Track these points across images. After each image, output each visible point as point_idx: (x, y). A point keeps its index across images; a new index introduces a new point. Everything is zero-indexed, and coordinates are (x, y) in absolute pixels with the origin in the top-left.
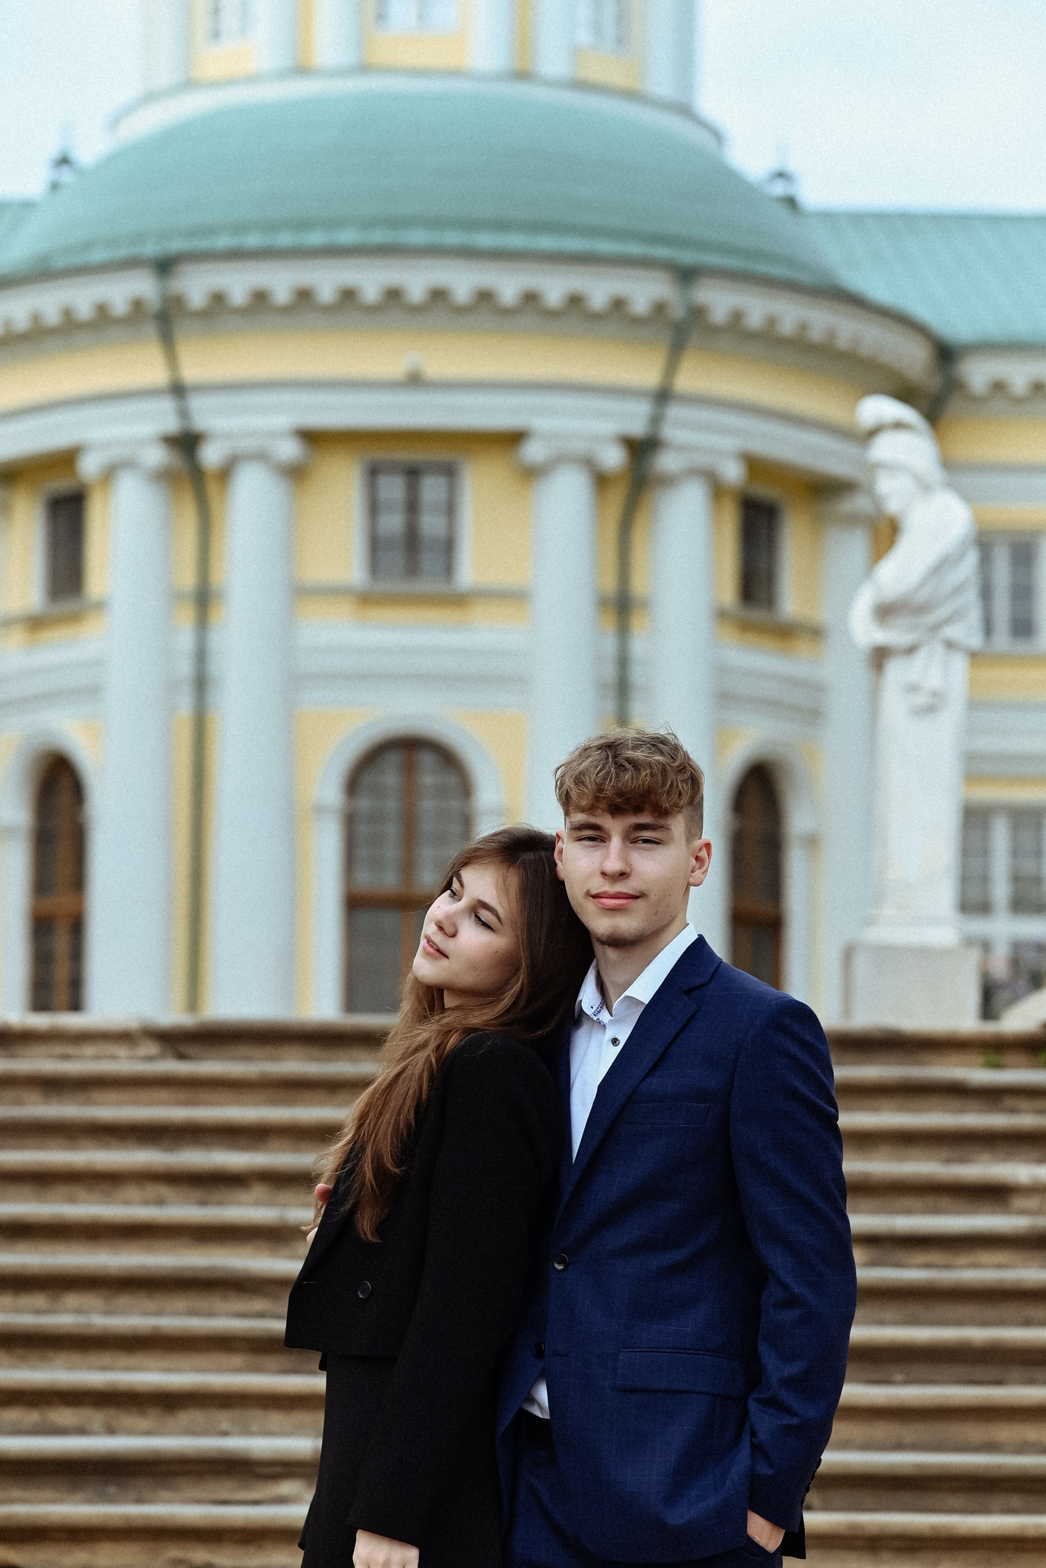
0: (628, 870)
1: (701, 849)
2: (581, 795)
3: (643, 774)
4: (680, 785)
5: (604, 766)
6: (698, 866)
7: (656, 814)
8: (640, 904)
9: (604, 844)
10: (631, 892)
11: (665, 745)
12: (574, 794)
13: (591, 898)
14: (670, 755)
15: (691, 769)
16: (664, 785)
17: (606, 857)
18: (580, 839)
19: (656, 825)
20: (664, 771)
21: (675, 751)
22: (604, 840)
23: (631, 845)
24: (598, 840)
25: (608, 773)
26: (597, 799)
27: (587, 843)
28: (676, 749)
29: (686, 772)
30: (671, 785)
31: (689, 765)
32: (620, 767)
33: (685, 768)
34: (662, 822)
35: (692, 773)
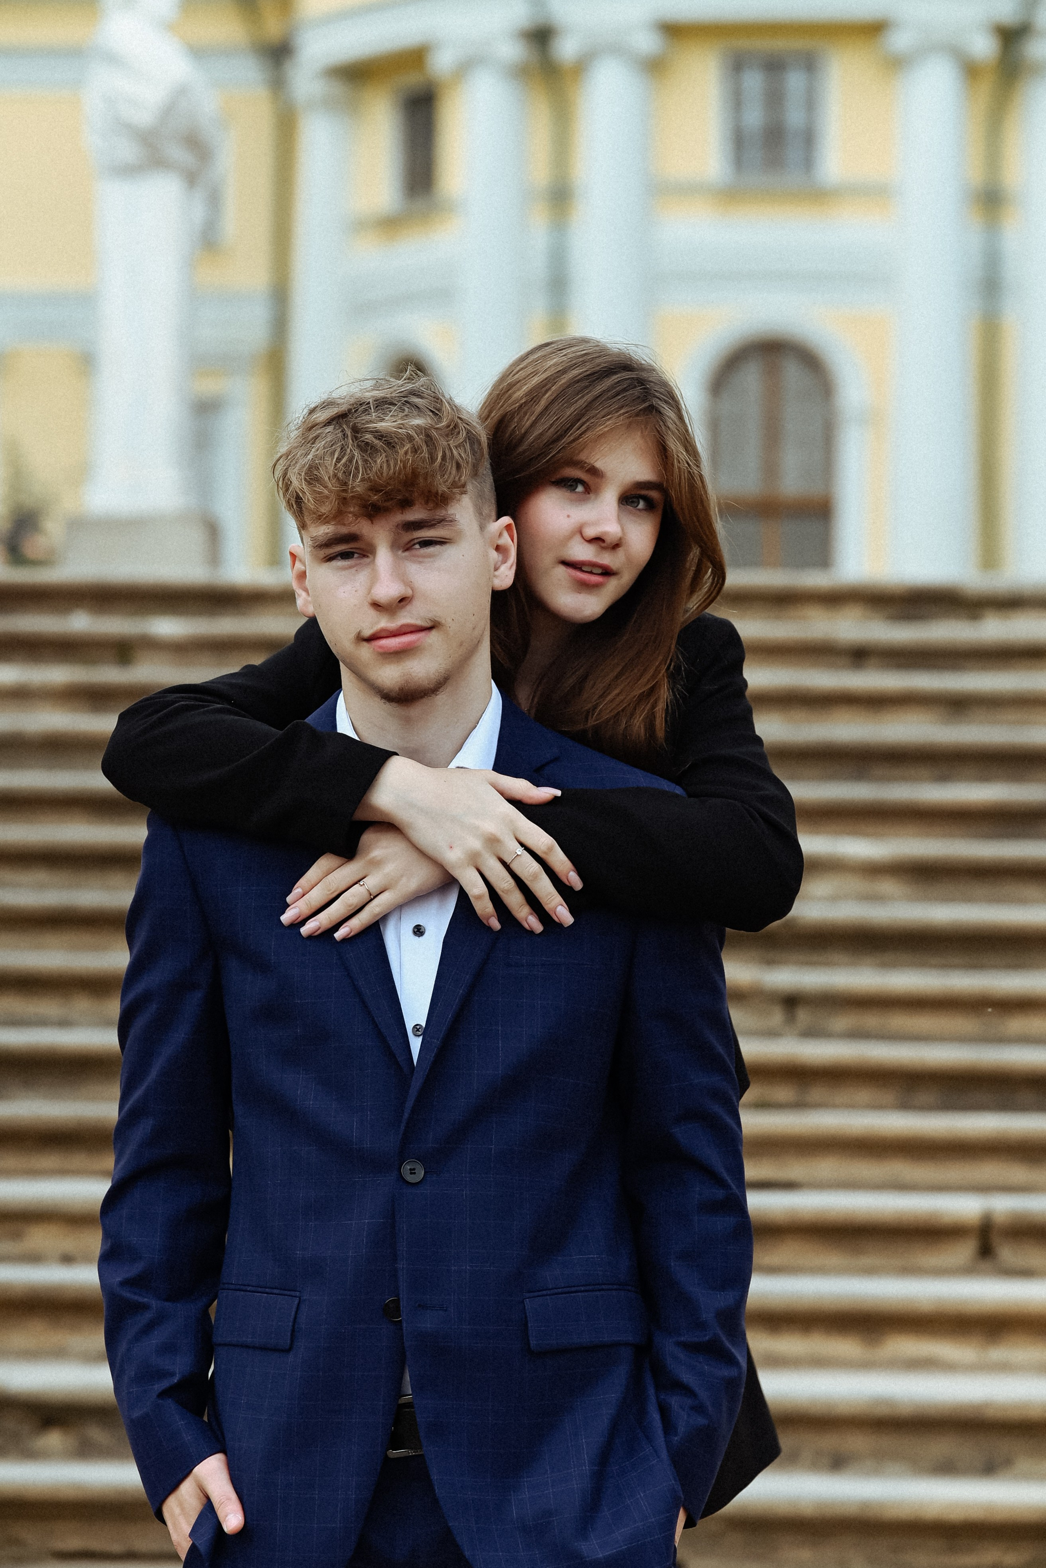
0: (409, 592)
1: (500, 535)
2: (320, 499)
3: (402, 452)
4: (455, 452)
5: (343, 448)
6: (500, 558)
7: (431, 505)
8: (433, 638)
9: (366, 560)
10: (419, 622)
11: (422, 398)
12: (309, 499)
13: (365, 644)
14: (431, 411)
15: (466, 426)
16: (433, 459)
17: (374, 579)
18: (330, 559)
19: (434, 520)
20: (429, 439)
21: (437, 403)
22: (366, 554)
23: (407, 554)
24: (356, 555)
25: (350, 460)
26: (344, 501)
27: (340, 563)
28: (437, 399)
29: (459, 433)
30: (444, 458)
31: (460, 418)
32: (365, 447)
33: (456, 426)
34: (441, 513)
35: (468, 432)
